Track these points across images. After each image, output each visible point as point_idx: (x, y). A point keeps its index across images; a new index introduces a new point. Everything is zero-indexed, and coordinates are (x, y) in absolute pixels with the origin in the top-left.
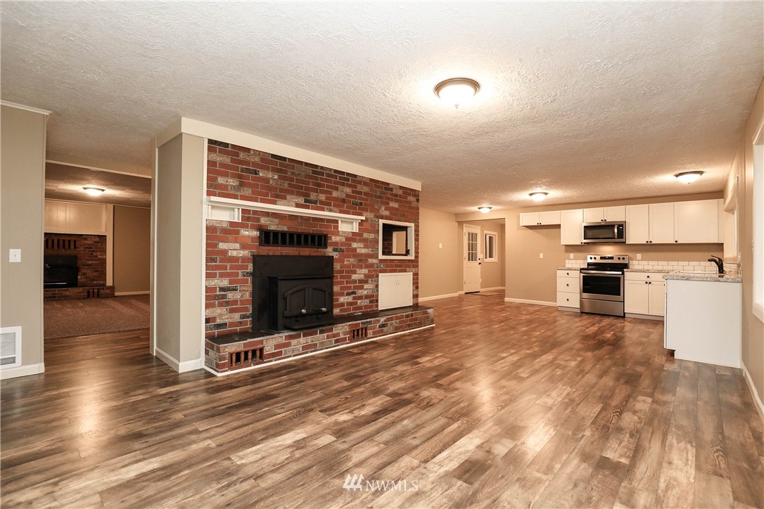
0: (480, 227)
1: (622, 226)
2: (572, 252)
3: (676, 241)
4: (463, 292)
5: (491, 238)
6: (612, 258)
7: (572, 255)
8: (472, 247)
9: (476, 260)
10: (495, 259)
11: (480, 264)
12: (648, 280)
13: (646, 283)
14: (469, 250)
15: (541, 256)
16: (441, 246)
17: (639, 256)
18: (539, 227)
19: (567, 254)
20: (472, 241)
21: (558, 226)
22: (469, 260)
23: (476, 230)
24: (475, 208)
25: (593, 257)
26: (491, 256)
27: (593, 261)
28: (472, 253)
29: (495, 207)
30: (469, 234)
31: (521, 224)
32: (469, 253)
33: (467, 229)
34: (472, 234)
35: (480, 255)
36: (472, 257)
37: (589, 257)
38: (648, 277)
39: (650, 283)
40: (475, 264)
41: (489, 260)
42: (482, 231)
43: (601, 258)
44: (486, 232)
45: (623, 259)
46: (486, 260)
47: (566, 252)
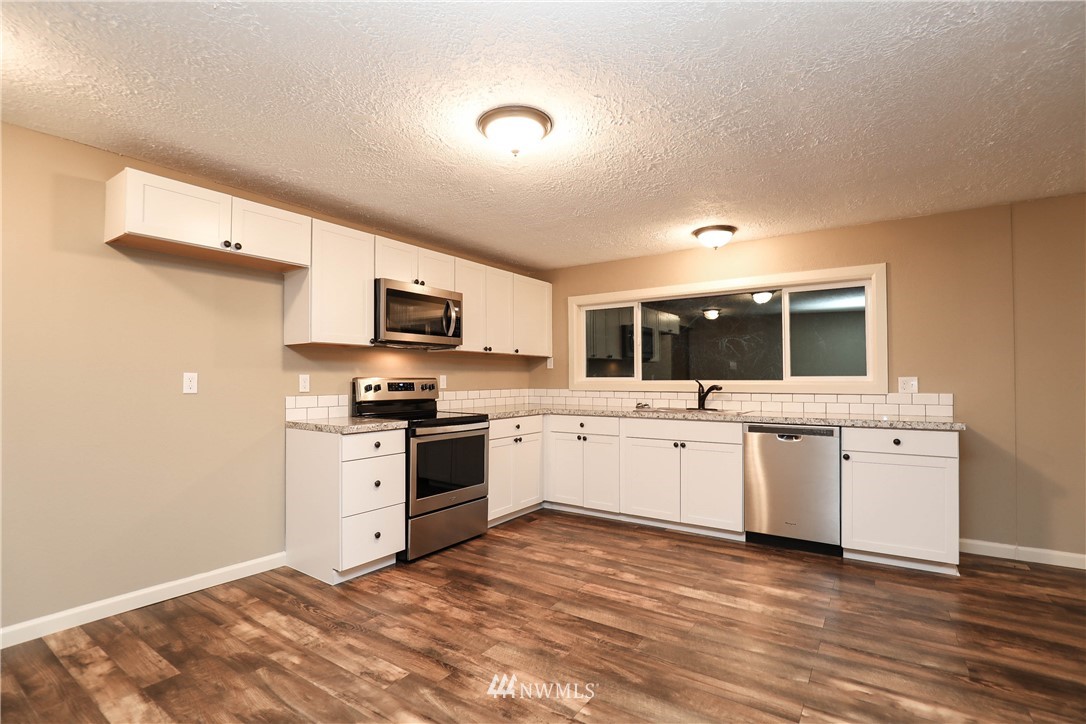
2: (304, 369)
3: (517, 350)
6: (411, 386)
7: (304, 380)
13: (516, 440)
15: (190, 382)
17: (443, 380)
19: (290, 375)
25: (374, 383)
37: (363, 384)
38: (518, 427)
39: (520, 440)
43: (391, 387)
45: (431, 388)
47: (287, 366)
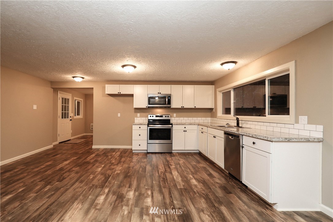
0: (71, 94)
1: (170, 97)
2: (138, 112)
3: (195, 107)
4: (57, 143)
5: (78, 103)
6: (162, 116)
7: (139, 115)
8: (65, 108)
9: (68, 118)
10: (81, 116)
11: (71, 120)
12: (185, 129)
13: (184, 131)
14: (62, 110)
15: (119, 115)
16: (35, 107)
17: (175, 115)
18: (119, 95)
19: (136, 114)
20: (65, 104)
21: (132, 95)
22: (62, 118)
23: (69, 96)
24: (69, 77)
25: (152, 115)
26: (78, 114)
27: (152, 118)
28: (65, 113)
29: (87, 78)
30: (63, 99)
31: (106, 93)
32: (62, 113)
33: (61, 95)
34: (65, 99)
35: (71, 114)
36: (65, 115)
37: (149, 116)
38: (185, 128)
39: (186, 131)
40: (67, 120)
41: (77, 117)
42: (73, 98)
43: (156, 116)
44: (75, 98)
45: (168, 117)
46: (75, 117)
47: (135, 112)
